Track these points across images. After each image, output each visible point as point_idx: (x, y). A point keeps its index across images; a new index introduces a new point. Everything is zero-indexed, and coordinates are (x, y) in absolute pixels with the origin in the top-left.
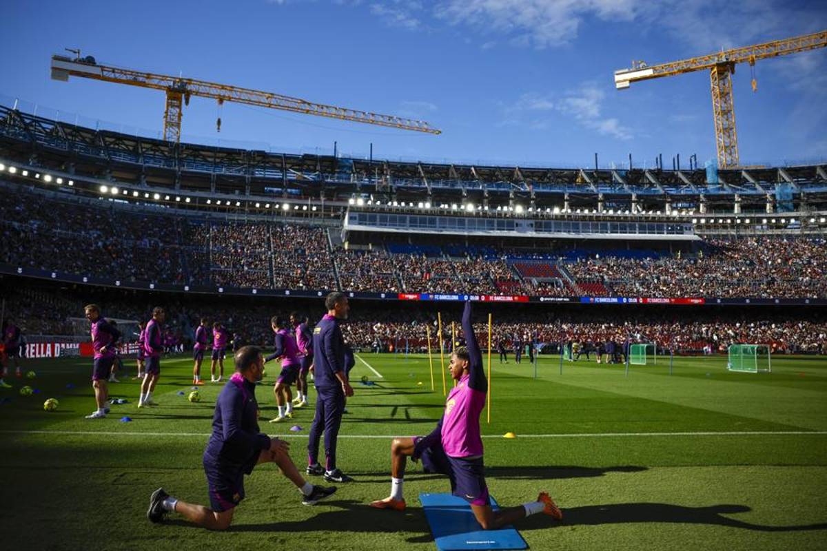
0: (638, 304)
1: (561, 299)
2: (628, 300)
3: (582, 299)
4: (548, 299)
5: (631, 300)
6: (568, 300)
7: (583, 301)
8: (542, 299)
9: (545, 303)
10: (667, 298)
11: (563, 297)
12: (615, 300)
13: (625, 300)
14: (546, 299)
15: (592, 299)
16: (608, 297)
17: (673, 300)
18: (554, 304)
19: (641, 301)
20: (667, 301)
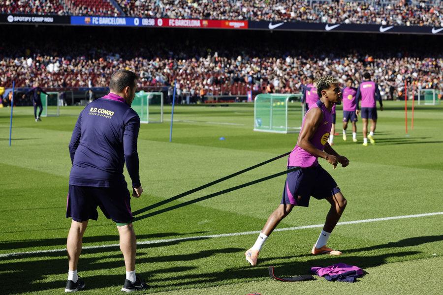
0: (155, 30)
1: (40, 19)
2: (141, 22)
3: (72, 19)
4: (21, 19)
5: (145, 22)
6: (50, 20)
7: (74, 23)
8: (10, 19)
9: (17, 25)
10: (197, 19)
11: (44, 16)
12: (122, 22)
13: (136, 22)
14: (17, 19)
15: (87, 19)
16: (112, 16)
17: (205, 23)
18: (30, 26)
19: (160, 23)
20: (196, 24)
